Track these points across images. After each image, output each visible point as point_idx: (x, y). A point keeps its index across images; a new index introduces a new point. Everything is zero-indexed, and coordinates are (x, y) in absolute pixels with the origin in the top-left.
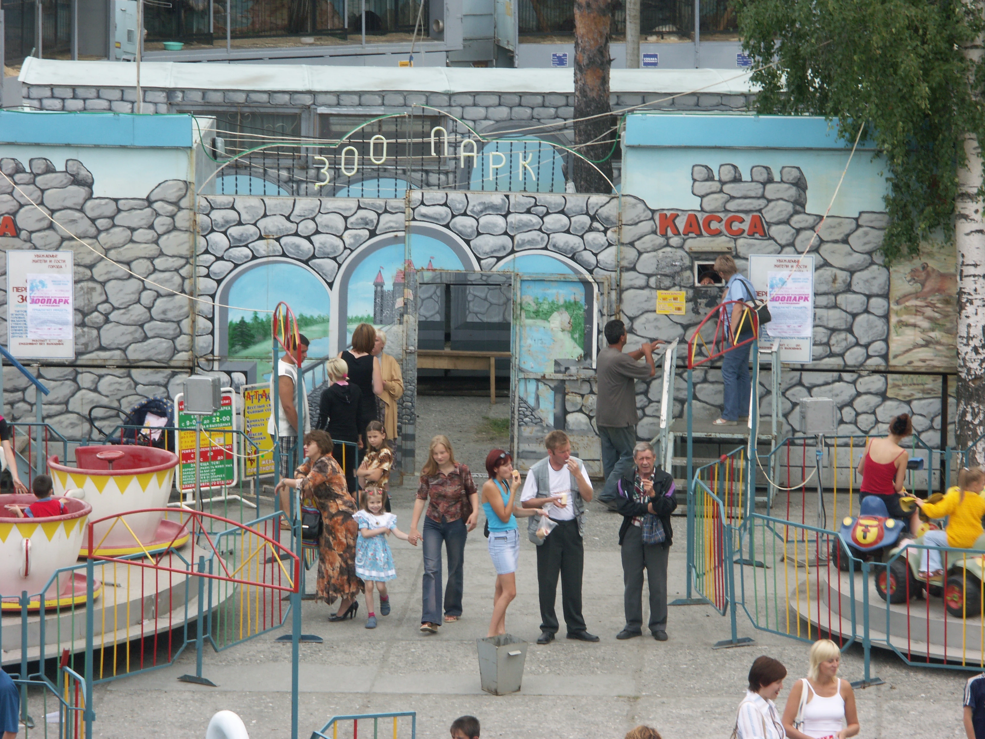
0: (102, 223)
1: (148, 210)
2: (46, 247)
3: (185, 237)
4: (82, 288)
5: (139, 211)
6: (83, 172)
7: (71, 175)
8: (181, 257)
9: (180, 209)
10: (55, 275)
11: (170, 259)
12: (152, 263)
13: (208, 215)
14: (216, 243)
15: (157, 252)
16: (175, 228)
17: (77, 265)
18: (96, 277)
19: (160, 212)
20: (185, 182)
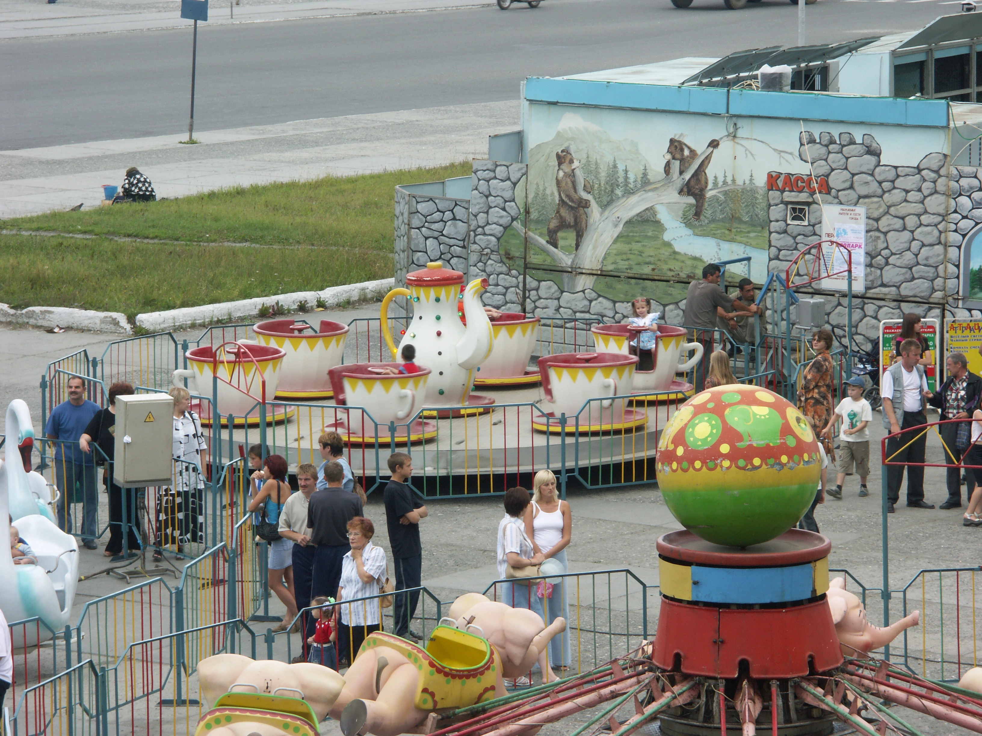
0: (886, 185)
1: (918, 176)
2: (848, 203)
3: (942, 198)
4: (871, 237)
5: (911, 177)
6: (874, 145)
7: (867, 147)
8: (939, 215)
9: (940, 176)
10: (854, 225)
11: (932, 216)
12: (919, 218)
13: (957, 181)
14: (963, 205)
15: (922, 211)
16: (936, 192)
17: (868, 218)
18: (880, 228)
19: (926, 178)
20: (944, 154)
